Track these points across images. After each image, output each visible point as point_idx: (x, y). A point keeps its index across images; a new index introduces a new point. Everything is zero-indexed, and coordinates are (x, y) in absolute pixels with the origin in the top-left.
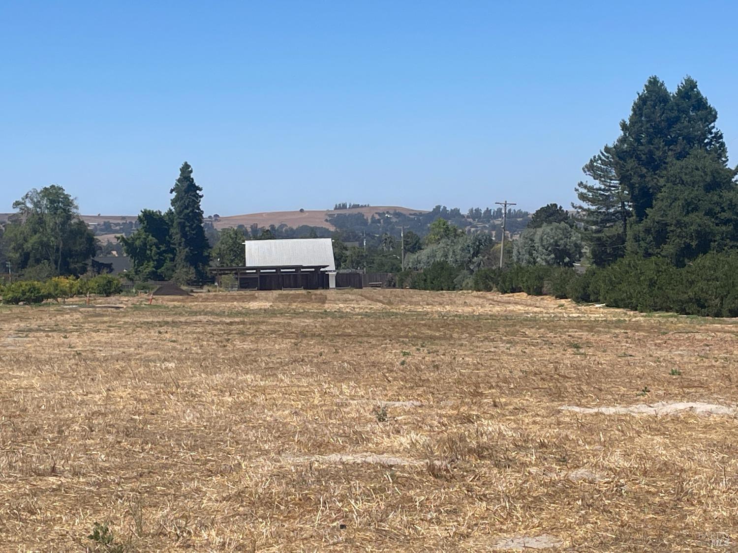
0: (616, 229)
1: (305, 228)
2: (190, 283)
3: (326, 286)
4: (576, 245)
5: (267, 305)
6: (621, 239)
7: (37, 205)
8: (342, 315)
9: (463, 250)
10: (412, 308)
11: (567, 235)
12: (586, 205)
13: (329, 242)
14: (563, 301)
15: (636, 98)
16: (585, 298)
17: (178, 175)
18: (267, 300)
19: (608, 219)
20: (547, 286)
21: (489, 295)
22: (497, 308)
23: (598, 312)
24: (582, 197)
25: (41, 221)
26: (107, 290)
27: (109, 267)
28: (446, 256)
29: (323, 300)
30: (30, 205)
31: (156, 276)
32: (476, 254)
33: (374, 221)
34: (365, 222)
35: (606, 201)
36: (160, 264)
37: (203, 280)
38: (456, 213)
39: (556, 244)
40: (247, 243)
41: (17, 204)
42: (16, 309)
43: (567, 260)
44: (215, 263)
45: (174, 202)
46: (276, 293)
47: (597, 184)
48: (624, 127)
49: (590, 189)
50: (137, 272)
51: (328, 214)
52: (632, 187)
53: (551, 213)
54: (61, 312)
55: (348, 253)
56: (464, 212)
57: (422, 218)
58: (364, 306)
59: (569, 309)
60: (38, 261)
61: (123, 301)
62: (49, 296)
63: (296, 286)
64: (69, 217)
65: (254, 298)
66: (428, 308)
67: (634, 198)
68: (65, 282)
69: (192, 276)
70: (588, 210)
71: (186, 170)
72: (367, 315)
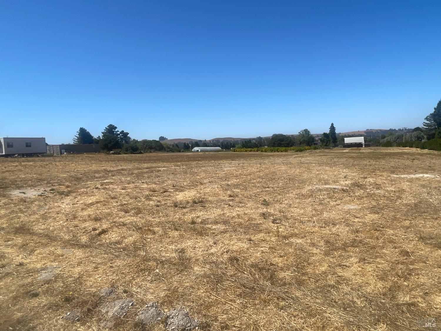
0: (434, 132)
1: (359, 134)
2: (333, 147)
3: (362, 146)
4: (423, 136)
5: (347, 151)
6: (434, 134)
7: (303, 133)
8: (363, 153)
9: (395, 138)
10: (380, 151)
11: (420, 134)
12: (425, 127)
13: (363, 137)
14: (418, 149)
15: (438, 102)
16: (423, 148)
17: (331, 125)
18: (347, 150)
19: (431, 130)
20: (414, 145)
21: (400, 148)
22: (401, 151)
23: (426, 151)
24: (424, 125)
25: (304, 136)
26: (315, 149)
27: (317, 144)
28: (391, 139)
29: (360, 150)
30: (301, 133)
31: (326, 145)
32: (398, 139)
33: (375, 132)
34: (373, 133)
35: (430, 126)
36: (327, 143)
37: (336, 146)
38: (395, 130)
39: (417, 136)
40: (345, 139)
41: (299, 133)
42: (297, 153)
43: (420, 139)
44: (338, 143)
45: (330, 131)
46: (350, 148)
47: (428, 122)
48: (435, 109)
49: (426, 123)
50: (322, 145)
51: (365, 131)
52: (437, 122)
53: (417, 129)
54: (305, 153)
55: (368, 140)
56: (397, 129)
57: (386, 131)
58: (369, 151)
59: (419, 150)
60: (303, 143)
61: (318, 151)
62: (303, 150)
63: (355, 147)
64: (309, 135)
65: (345, 150)
66: (384, 151)
67: (437, 125)
68: (307, 147)
69: (334, 145)
70: (426, 128)
71: (332, 124)
72: (369, 153)
